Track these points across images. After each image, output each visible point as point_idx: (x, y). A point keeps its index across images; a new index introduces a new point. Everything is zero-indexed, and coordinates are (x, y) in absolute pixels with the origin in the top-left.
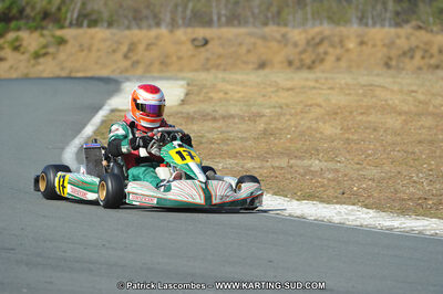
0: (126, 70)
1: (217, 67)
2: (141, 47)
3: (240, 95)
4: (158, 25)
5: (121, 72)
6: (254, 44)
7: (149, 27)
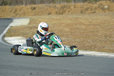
0: (15, 16)
1: (38, 14)
2: (18, 10)
4: (22, 4)
5: (13, 17)
6: (47, 8)
7: (20, 5)
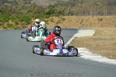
0: (81, 27)
1: (105, 26)
2: (85, 21)
3: (109, 33)
4: (89, 15)
5: (79, 27)
6: (114, 20)
7: (87, 16)
